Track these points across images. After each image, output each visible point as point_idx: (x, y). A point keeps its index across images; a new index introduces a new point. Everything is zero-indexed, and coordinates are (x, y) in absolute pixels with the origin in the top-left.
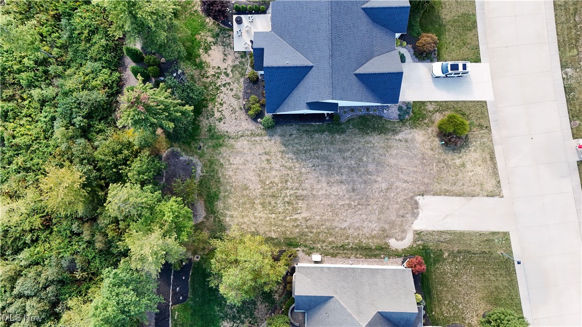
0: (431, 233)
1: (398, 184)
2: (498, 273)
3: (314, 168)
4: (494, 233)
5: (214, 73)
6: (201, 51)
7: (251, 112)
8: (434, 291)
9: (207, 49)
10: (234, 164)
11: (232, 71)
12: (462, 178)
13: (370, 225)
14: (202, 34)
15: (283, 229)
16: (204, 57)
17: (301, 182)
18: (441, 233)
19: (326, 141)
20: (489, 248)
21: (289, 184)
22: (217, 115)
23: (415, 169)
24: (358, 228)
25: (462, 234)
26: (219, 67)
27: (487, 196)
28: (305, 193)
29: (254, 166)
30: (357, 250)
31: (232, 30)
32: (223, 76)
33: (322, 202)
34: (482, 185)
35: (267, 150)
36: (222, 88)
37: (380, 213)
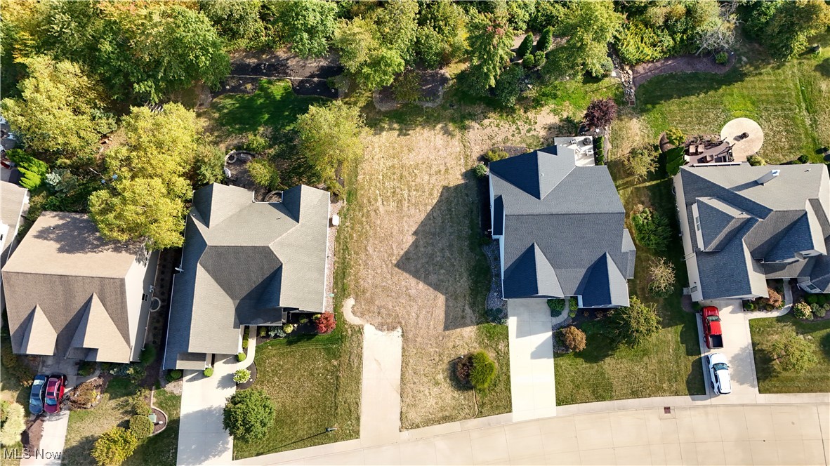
0: (360, 346)
1: (415, 307)
2: (313, 424)
3: (432, 218)
4: (358, 419)
5: (530, 118)
6: (553, 106)
7: (490, 153)
8: (294, 348)
9: (554, 112)
10: (435, 138)
11: (534, 135)
12: (421, 381)
13: (370, 277)
14: (570, 107)
15: (366, 187)
16: (546, 109)
17: (416, 205)
18: (360, 356)
19: (460, 231)
20: (341, 414)
21: (415, 193)
22: (486, 122)
23: (432, 327)
24: (367, 264)
25: (358, 381)
26: (536, 123)
27: (401, 412)
28: (405, 209)
29: (433, 158)
30: (343, 263)
31: (576, 136)
32: (527, 127)
33: (395, 227)
34: (415, 405)
35: (450, 171)
36: (515, 126)
37: (384, 288)
